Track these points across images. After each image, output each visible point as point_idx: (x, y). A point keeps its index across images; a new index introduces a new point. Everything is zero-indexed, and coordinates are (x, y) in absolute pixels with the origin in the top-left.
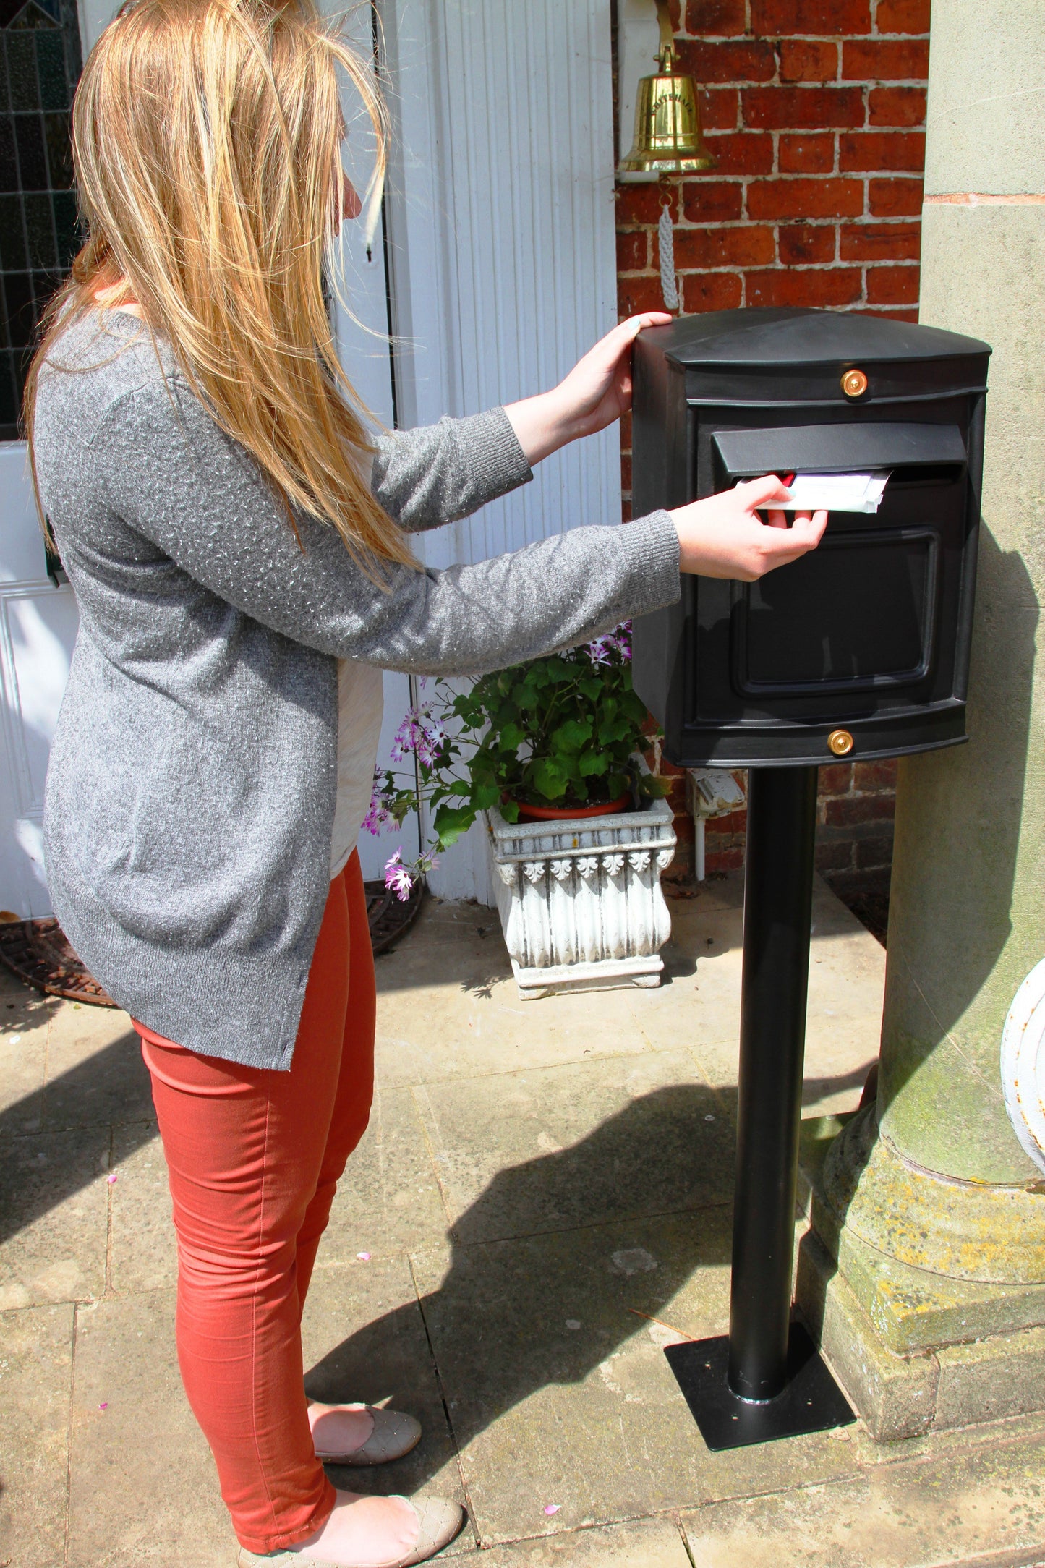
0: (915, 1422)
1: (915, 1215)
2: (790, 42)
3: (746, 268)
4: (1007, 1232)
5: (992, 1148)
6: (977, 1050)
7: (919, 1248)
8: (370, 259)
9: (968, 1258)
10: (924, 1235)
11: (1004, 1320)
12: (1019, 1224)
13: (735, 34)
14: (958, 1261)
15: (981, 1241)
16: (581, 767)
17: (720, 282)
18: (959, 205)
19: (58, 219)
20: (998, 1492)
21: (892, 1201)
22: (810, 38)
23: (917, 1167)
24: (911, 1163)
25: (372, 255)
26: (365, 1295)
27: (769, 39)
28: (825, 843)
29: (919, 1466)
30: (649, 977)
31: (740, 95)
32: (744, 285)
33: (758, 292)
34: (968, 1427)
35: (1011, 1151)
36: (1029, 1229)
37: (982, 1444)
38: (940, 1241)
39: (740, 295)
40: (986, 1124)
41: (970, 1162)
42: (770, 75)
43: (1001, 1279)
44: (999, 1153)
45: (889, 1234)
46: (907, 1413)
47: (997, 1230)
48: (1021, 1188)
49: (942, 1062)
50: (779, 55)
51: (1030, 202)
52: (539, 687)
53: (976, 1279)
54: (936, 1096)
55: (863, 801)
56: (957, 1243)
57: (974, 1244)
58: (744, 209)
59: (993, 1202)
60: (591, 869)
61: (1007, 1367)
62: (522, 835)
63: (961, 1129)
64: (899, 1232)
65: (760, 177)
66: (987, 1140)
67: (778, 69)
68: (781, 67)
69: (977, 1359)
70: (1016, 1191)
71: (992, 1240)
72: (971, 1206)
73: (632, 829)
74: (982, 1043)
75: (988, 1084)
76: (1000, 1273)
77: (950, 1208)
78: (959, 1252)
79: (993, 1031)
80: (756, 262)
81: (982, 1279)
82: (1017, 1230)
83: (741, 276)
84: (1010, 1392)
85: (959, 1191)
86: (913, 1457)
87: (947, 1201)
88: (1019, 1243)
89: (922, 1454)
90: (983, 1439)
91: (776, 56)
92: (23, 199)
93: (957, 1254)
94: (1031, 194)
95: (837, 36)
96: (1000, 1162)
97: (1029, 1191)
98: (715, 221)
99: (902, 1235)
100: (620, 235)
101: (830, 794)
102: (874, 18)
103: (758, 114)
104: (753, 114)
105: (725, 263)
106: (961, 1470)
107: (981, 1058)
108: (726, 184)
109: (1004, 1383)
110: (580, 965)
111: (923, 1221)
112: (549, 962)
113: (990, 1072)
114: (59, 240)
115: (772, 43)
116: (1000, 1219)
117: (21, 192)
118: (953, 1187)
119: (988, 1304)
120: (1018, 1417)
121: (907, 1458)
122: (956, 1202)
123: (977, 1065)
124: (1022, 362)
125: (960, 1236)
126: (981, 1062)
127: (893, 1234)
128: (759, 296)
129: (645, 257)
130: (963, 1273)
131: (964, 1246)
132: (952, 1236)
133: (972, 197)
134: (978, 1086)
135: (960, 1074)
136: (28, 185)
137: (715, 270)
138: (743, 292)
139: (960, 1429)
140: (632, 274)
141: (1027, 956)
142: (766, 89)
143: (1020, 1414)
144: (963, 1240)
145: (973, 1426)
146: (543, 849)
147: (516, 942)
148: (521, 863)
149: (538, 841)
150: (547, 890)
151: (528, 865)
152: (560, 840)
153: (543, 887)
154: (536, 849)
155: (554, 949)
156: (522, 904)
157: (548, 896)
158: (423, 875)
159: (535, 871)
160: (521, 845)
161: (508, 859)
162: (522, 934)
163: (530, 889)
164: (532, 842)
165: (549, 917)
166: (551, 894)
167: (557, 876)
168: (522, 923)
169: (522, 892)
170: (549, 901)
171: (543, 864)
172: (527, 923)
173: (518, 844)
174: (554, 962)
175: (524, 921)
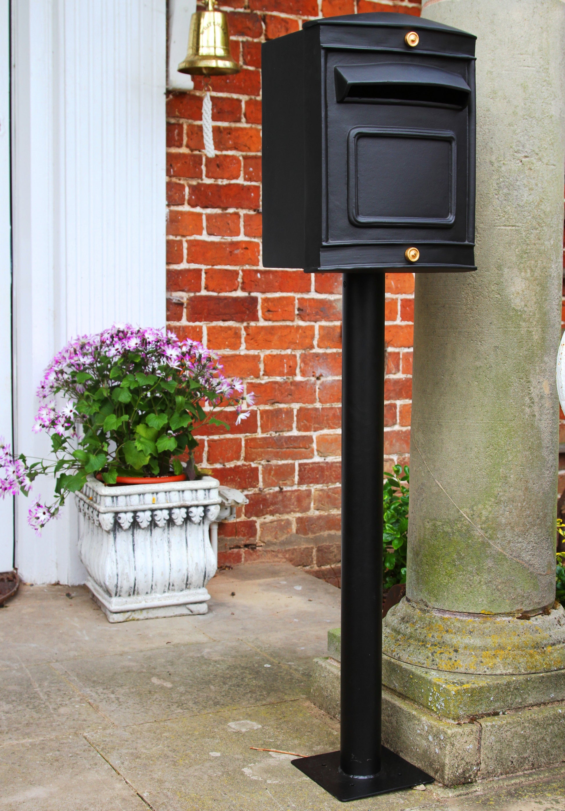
0: (469, 770)
1: (448, 640)
2: (271, 16)
3: (244, 154)
4: (510, 642)
5: (494, 587)
6: (480, 518)
7: (454, 659)
9: (488, 660)
10: (456, 651)
11: (516, 698)
12: (516, 637)
13: (238, 7)
14: (482, 662)
15: (495, 649)
16: (158, 446)
17: (228, 160)
20: (533, 804)
21: (431, 635)
22: (283, 15)
23: (444, 611)
24: (439, 610)
25: (2, 127)
26: (57, 753)
27: (259, 13)
28: (296, 547)
29: (478, 797)
30: (200, 605)
31: (241, 45)
32: (242, 164)
33: (251, 169)
34: (501, 777)
35: (506, 588)
36: (523, 639)
37: (512, 785)
38: (468, 652)
39: (240, 170)
40: (489, 570)
41: (480, 600)
42: (259, 35)
43: (510, 671)
44: (498, 590)
45: (432, 654)
46: (463, 762)
47: (503, 640)
48: (513, 616)
49: (458, 531)
50: (265, 23)
52: (132, 388)
53: (494, 673)
54: (455, 556)
55: (320, 518)
56: (478, 652)
57: (490, 652)
58: (243, 116)
59: (497, 625)
60: (165, 519)
61: (522, 730)
62: (117, 494)
63: (473, 576)
64: (438, 652)
65: (253, 97)
66: (490, 581)
67: (264, 32)
68: (266, 31)
69: (504, 722)
70: (510, 618)
71: (502, 648)
72: (484, 628)
73: (192, 490)
74: (484, 512)
75: (489, 541)
76: (510, 667)
77: (471, 632)
78: (481, 657)
79: (490, 503)
80: (250, 150)
81: (499, 672)
82: (516, 640)
83: (241, 158)
84: (525, 750)
85: (474, 621)
86: (471, 793)
87: (468, 628)
88: (518, 648)
89: (477, 791)
90: (513, 782)
91: (263, 24)
93: (480, 658)
95: (299, 16)
96: (500, 597)
97: (518, 618)
98: (225, 121)
99: (441, 653)
100: (168, 124)
101: (298, 512)
102: (320, 8)
103: (251, 57)
104: (249, 58)
105: (231, 149)
106: (505, 796)
107: (484, 523)
108: (232, 100)
109: (520, 743)
110: (153, 595)
111: (454, 641)
112: (132, 593)
113: (490, 532)
115: (260, 16)
116: (504, 635)
118: (470, 619)
119: (506, 685)
120: (531, 771)
121: (468, 794)
122: (474, 627)
123: (482, 529)
124: (491, 83)
125: (480, 647)
126: (483, 526)
127: (435, 654)
128: (251, 172)
129: (182, 140)
130: (486, 669)
131: (484, 653)
132: (475, 648)
134: (483, 543)
135: (471, 537)
137: (225, 153)
138: (242, 169)
139: (496, 778)
140: (174, 150)
141: (509, 450)
142: (257, 43)
143: (532, 769)
144: (482, 650)
145: (504, 776)
146: (132, 504)
147: (111, 575)
148: (117, 513)
149: (128, 497)
150: (133, 535)
151: (122, 515)
152: (144, 498)
153: (130, 532)
154: (126, 503)
155: (136, 582)
156: (115, 547)
157: (133, 541)
158: (15, 571)
159: (126, 520)
160: (117, 500)
161: (109, 510)
162: (115, 569)
163: (121, 536)
164: (124, 498)
165: (134, 557)
166: (135, 540)
167: (140, 524)
168: (115, 561)
169: (115, 538)
170: (134, 545)
171: (132, 515)
172: (119, 562)
173: (115, 498)
174: (136, 593)
175: (117, 560)
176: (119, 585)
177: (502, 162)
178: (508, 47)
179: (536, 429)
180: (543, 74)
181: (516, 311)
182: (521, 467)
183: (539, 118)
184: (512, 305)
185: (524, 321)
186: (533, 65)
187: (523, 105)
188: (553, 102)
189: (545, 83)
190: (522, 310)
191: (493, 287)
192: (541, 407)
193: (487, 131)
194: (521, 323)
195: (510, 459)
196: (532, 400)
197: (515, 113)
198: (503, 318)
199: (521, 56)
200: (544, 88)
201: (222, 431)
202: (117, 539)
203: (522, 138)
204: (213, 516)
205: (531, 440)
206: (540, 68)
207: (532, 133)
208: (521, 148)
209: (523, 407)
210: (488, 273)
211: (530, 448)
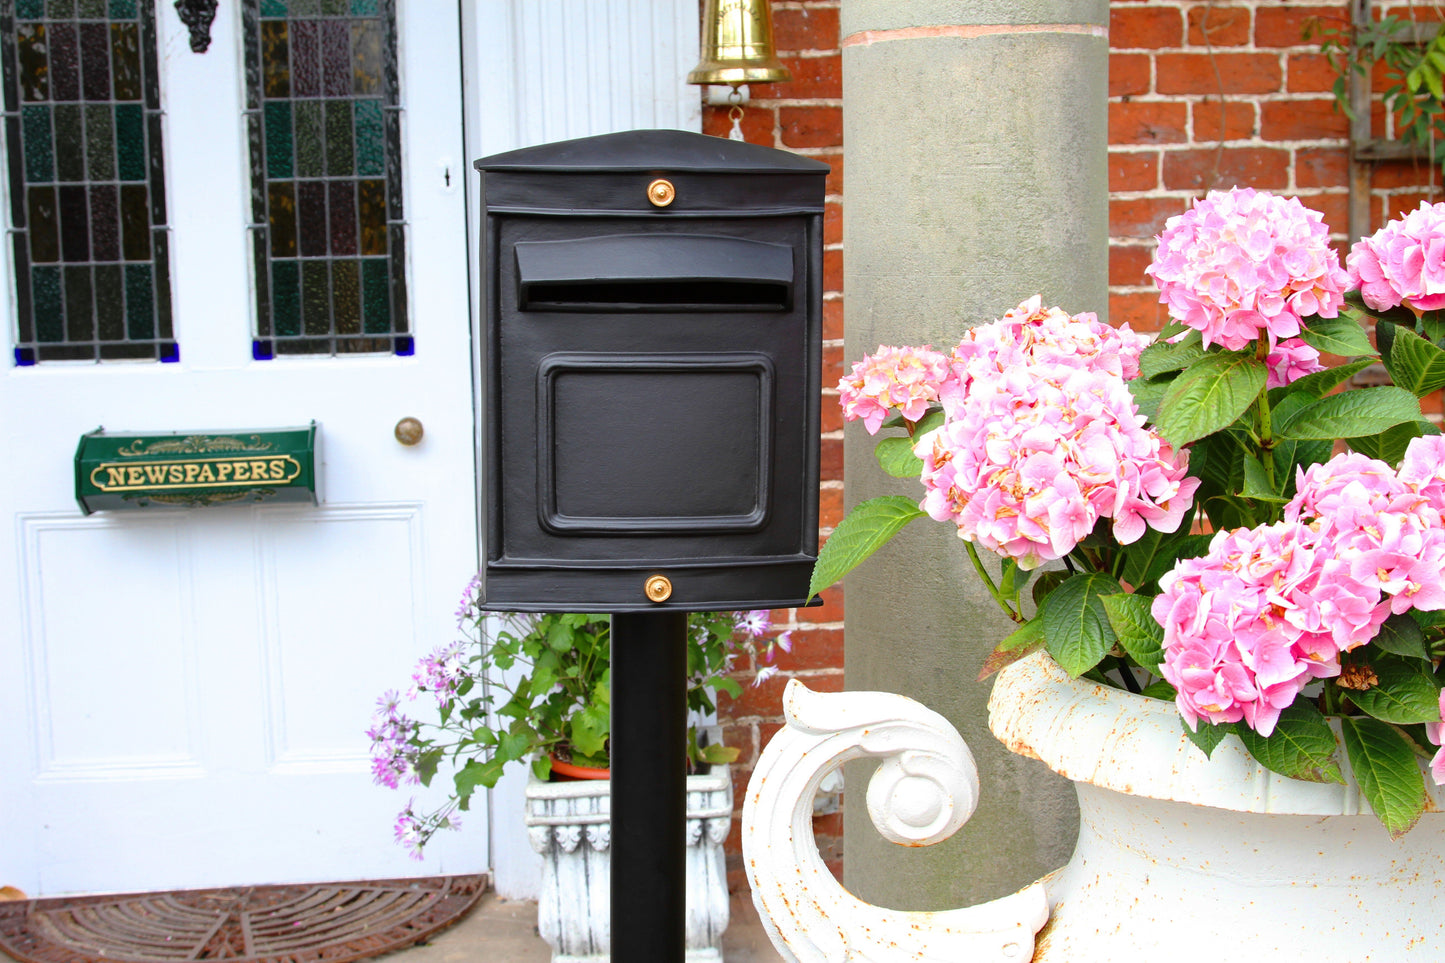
8: (448, 184)
18: (858, 45)
19: (120, 131)
25: (451, 180)
51: (917, 35)
52: (576, 626)
62: (554, 795)
92: (83, 109)
94: (918, 27)
112: (589, 951)
114: (120, 152)
117: (82, 102)
124: (918, 197)
133: (868, 34)
136: (90, 94)
146: (579, 812)
147: (549, 922)
148: (553, 827)
149: (572, 802)
150: (586, 859)
151: (561, 830)
152: (598, 802)
153: (580, 856)
154: (569, 811)
155: (593, 934)
156: (557, 877)
157: (586, 870)
158: (490, 873)
159: (568, 837)
160: (553, 805)
161: (537, 822)
162: (556, 914)
163: (566, 863)
164: (565, 802)
165: (588, 894)
166: (590, 868)
167: (594, 845)
168: (556, 900)
169: (556, 864)
170: (587, 876)
171: (577, 829)
172: (561, 901)
173: (550, 803)
174: (595, 950)
175: (559, 899)
176: (564, 937)
177: (941, 340)
178: (947, 132)
179: (1022, 815)
180: (1020, 175)
181: (974, 607)
182: (991, 884)
183: (1011, 256)
184: (966, 595)
185: (991, 624)
186: (997, 161)
187: (976, 234)
188: (1044, 224)
189: (1023, 191)
190: (984, 605)
191: (930, 563)
192: (1032, 776)
193: (914, 282)
194: (983, 628)
195: (968, 867)
196: (1011, 765)
197: (962, 251)
198: (950, 620)
199: (972, 146)
200: (1022, 199)
201: (820, 663)
202: (560, 866)
203: (978, 295)
204: (717, 836)
205: (1011, 836)
206: (1013, 163)
207: (996, 285)
208: (975, 314)
209: (992, 777)
210: (921, 538)
211: (1007, 849)
